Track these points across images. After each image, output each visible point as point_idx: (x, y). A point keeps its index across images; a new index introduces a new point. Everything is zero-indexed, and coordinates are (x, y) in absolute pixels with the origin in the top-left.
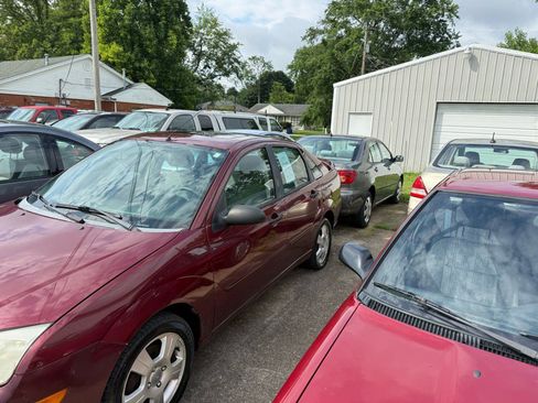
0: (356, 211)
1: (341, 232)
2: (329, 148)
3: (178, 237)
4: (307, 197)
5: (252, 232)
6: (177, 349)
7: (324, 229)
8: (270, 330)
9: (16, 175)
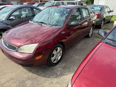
0: (99, 24)
1: (95, 29)
2: (94, 9)
3: (60, 28)
4: (87, 21)
5: (74, 29)
6: (61, 50)
7: (92, 28)
8: (78, 49)
9: (26, 16)
